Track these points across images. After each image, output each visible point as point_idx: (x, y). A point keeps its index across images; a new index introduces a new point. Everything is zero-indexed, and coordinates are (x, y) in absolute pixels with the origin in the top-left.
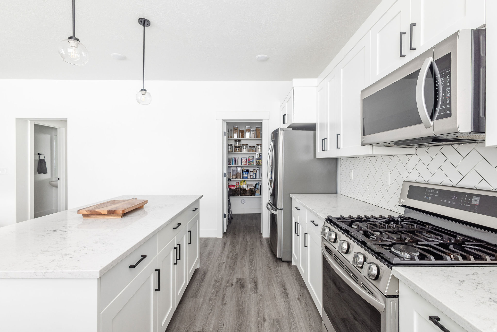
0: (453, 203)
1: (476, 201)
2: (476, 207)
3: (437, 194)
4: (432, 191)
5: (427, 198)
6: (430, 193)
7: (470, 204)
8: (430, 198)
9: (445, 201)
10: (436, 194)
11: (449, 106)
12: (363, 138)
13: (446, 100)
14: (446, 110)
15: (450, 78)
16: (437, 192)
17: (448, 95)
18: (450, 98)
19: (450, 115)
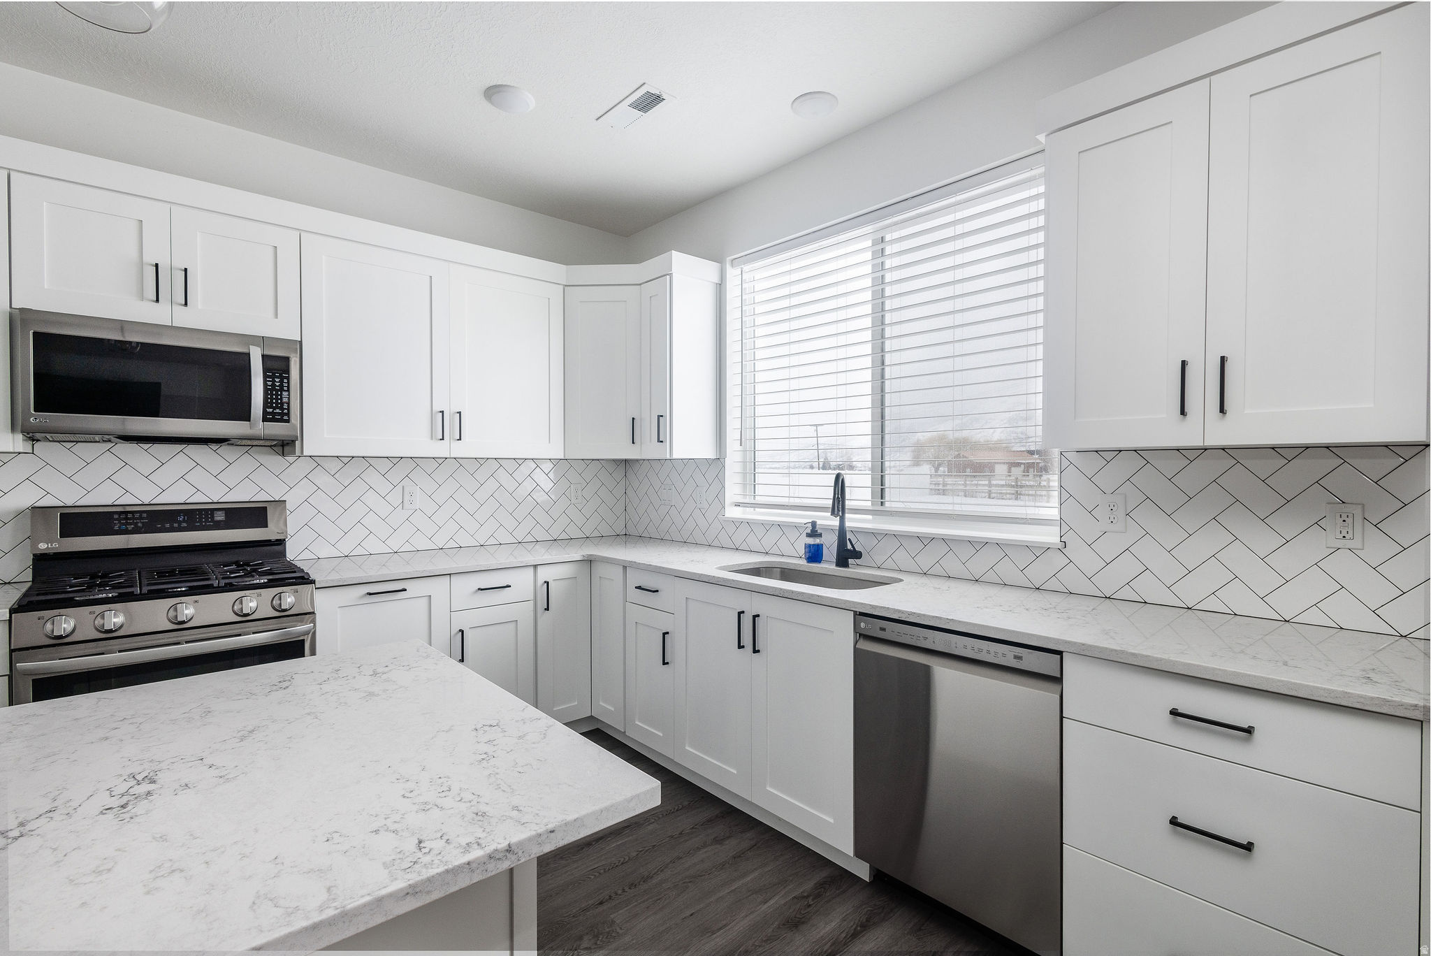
0: (185, 525)
1: (220, 517)
2: (222, 523)
3: (144, 519)
4: (130, 516)
5: (123, 527)
6: (126, 519)
7: (213, 521)
8: (131, 527)
9: (167, 525)
10: (141, 518)
11: (286, 411)
12: (32, 415)
13: (282, 404)
14: (282, 414)
15: (288, 383)
16: (145, 515)
17: (285, 400)
18: (288, 404)
19: (288, 421)
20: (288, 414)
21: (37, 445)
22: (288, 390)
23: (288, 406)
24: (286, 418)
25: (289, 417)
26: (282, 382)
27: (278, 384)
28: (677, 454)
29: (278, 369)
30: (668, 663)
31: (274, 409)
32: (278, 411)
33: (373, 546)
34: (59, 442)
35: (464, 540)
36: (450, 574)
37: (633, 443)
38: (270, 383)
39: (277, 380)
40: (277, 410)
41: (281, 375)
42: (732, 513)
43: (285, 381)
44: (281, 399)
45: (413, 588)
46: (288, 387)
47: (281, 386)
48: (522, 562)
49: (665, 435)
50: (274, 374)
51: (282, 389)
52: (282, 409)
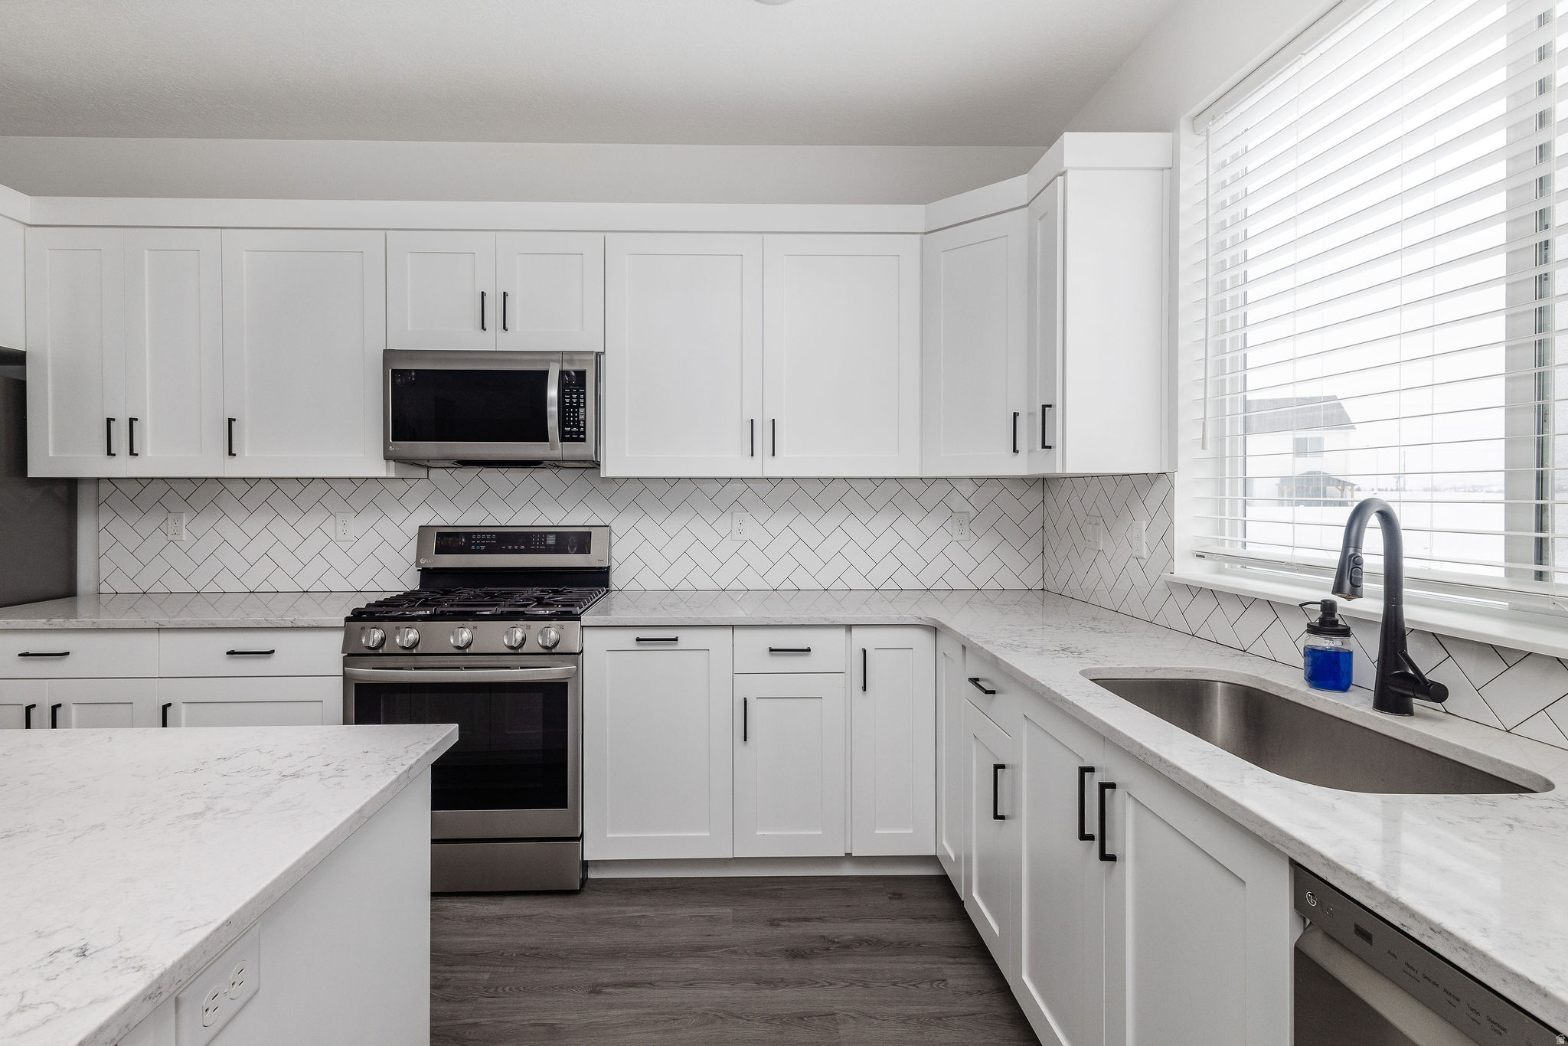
0: (523, 547)
1: (551, 540)
2: (553, 547)
3: (493, 540)
4: (484, 536)
5: (478, 548)
6: (481, 539)
7: (545, 545)
8: (483, 547)
9: (510, 547)
10: (491, 539)
11: (582, 429)
12: (391, 444)
13: (579, 421)
14: (579, 433)
15: (584, 398)
16: (494, 536)
17: (581, 417)
18: (584, 421)
19: (584, 440)
20: (584, 433)
21: (432, 472)
22: (584, 407)
23: (585, 424)
24: (582, 436)
25: (585, 436)
26: (578, 398)
27: (575, 401)
28: (1071, 469)
29: (574, 384)
30: (1002, 818)
31: (572, 427)
32: (575, 429)
33: (701, 581)
34: (444, 468)
35: (803, 581)
36: (733, 626)
37: (1015, 450)
38: (567, 400)
39: (574, 396)
40: (573, 429)
41: (578, 390)
42: (1188, 570)
43: (582, 396)
44: (578, 417)
45: (686, 637)
46: (584, 403)
47: (578, 402)
48: (825, 619)
49: (1055, 438)
50: (571, 390)
51: (578, 407)
52: (579, 427)
